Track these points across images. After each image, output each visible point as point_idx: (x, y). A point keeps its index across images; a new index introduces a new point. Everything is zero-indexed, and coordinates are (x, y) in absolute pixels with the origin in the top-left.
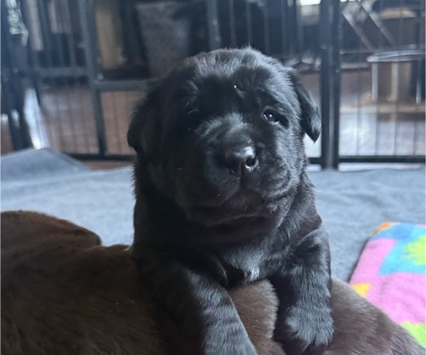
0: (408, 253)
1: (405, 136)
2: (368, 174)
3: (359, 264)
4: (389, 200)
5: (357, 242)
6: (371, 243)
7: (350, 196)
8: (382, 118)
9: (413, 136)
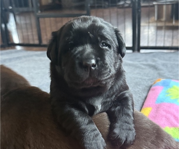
0: (168, 93)
1: (168, 37)
2: (152, 54)
3: (147, 98)
4: (161, 67)
5: (147, 87)
6: (153, 87)
7: (144, 65)
8: (159, 28)
9: (171, 37)
